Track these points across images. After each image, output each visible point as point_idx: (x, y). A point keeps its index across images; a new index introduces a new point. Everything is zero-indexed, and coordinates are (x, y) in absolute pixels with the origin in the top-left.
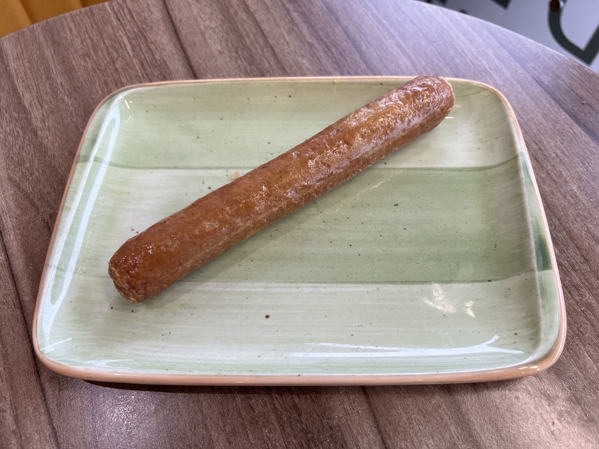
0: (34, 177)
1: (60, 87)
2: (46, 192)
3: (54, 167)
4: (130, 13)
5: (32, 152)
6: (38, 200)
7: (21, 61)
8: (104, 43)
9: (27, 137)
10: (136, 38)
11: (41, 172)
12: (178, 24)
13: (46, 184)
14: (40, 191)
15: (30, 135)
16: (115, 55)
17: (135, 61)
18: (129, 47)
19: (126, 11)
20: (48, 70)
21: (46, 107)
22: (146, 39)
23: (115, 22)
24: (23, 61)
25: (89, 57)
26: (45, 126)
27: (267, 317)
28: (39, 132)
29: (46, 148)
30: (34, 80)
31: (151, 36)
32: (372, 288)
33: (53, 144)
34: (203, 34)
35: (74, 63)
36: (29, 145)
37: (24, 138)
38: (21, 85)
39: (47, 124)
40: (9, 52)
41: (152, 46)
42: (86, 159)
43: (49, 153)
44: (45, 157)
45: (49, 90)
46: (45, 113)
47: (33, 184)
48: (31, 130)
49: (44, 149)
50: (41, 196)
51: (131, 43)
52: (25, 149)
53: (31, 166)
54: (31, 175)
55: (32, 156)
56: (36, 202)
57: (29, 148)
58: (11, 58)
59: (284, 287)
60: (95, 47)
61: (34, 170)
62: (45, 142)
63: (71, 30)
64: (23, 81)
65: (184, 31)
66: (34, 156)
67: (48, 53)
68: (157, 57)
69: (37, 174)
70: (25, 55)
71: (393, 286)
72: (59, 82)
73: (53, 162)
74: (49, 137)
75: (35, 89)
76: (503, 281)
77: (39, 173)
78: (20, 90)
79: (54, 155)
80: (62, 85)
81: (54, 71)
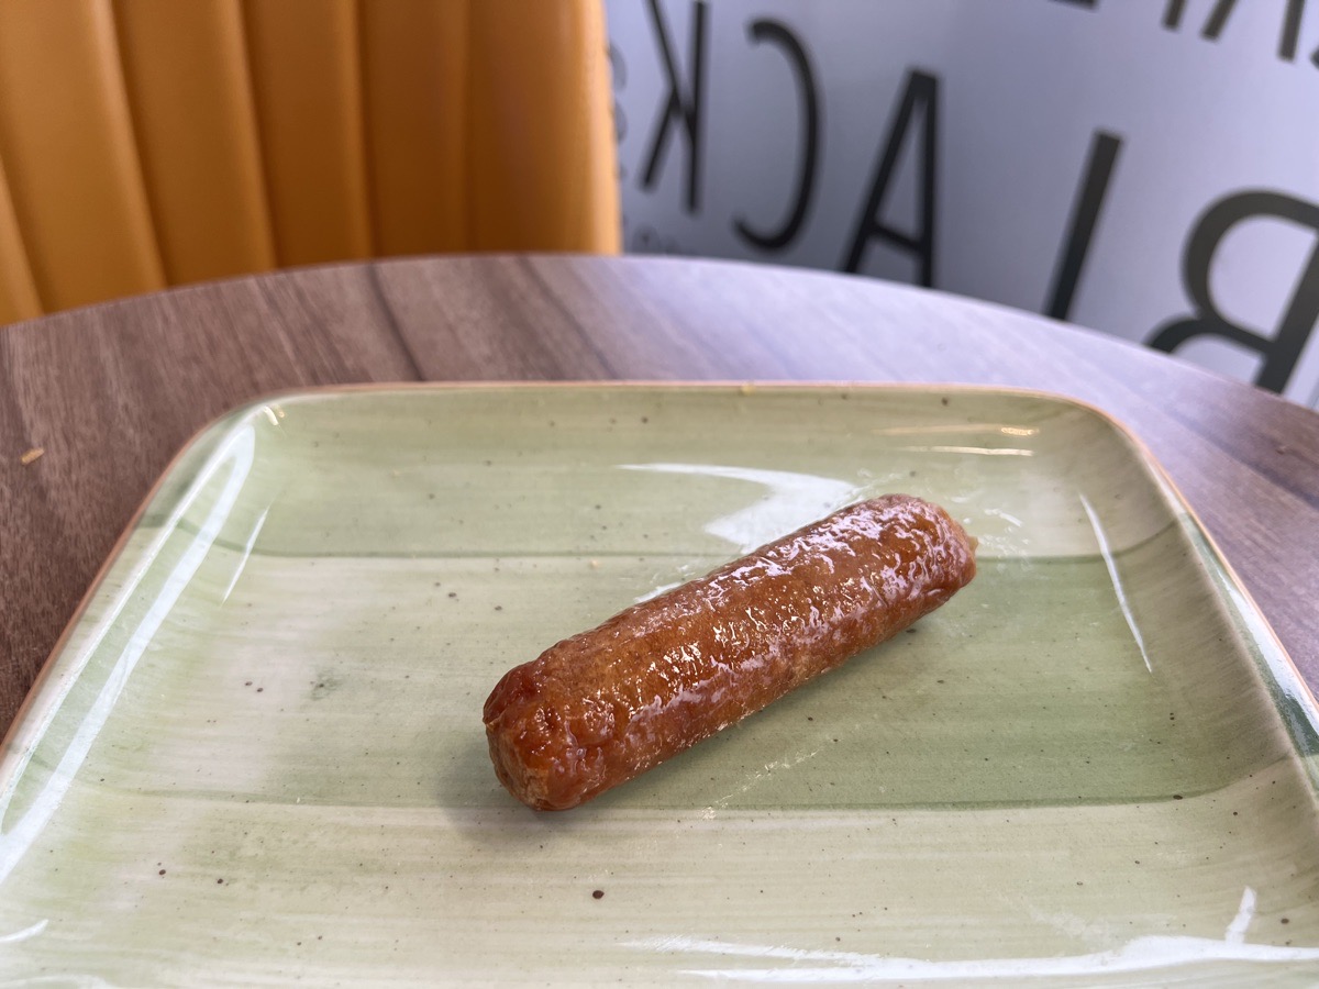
0: (17, 580)
1: (120, 411)
2: (39, 611)
3: (72, 560)
5: (24, 531)
7: (42, 367)
9: (20, 502)
10: (306, 333)
11: (36, 569)
12: (399, 314)
13: (44, 594)
15: (28, 499)
16: (254, 359)
21: (80, 445)
23: (264, 307)
24: (46, 368)
26: (71, 482)
27: (598, 895)
28: (53, 494)
29: (61, 522)
30: (64, 399)
32: (878, 819)
33: (79, 515)
36: (22, 517)
37: (13, 503)
38: (31, 407)
39: (74, 477)
40: (19, 350)
41: (339, 347)
42: (159, 521)
43: (67, 532)
44: (54, 541)
46: (74, 458)
47: (9, 595)
48: (35, 488)
49: (55, 526)
51: (293, 341)
52: (10, 524)
53: (14, 558)
54: (11, 576)
55: (23, 539)
57: (19, 522)
58: (19, 360)
59: (643, 820)
61: (21, 566)
62: (60, 511)
64: (38, 399)
66: (27, 538)
67: (107, 354)
69: (26, 574)
70: (55, 357)
71: (933, 813)
73: (72, 550)
74: (74, 501)
75: (63, 414)
76: (1212, 796)
77: (31, 571)
78: (26, 417)
79: (77, 535)
80: (126, 408)
81: (115, 384)
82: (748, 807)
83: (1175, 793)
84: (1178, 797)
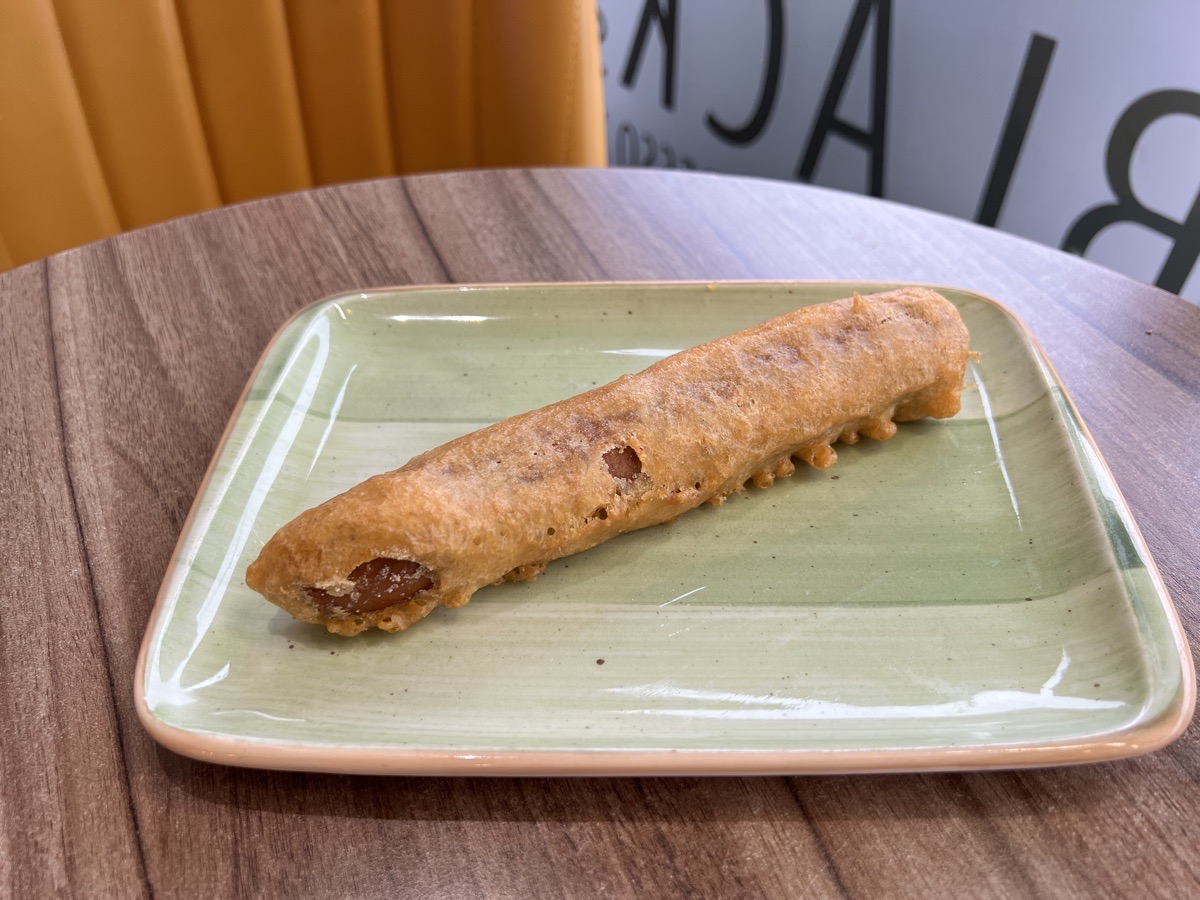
0: (155, 439)
1: (217, 308)
2: (175, 463)
3: (194, 425)
4: (347, 206)
5: (154, 402)
6: (159, 475)
7: (149, 270)
8: (299, 245)
9: (149, 380)
10: (355, 239)
11: (168, 431)
12: (428, 222)
13: (177, 451)
14: (163, 462)
15: (154, 377)
16: (316, 262)
17: (351, 271)
18: (342, 252)
19: (339, 203)
20: (195, 283)
21: (188, 335)
22: (371, 240)
23: (319, 217)
24: (152, 270)
25: (270, 264)
26: (184, 363)
27: (600, 662)
28: (172, 372)
29: (182, 395)
30: (170, 296)
31: (380, 237)
32: (803, 613)
33: (195, 389)
34: (472, 235)
36: (151, 391)
37: (143, 381)
38: (145, 303)
39: (187, 361)
40: (128, 256)
42: (262, 395)
43: (187, 403)
44: (178, 409)
45: (195, 311)
46: (184, 344)
47: (151, 451)
48: (158, 369)
49: (177, 398)
50: (165, 471)
51: (345, 246)
52: (143, 396)
53: (150, 423)
54: (150, 436)
55: (154, 408)
56: (154, 479)
57: (150, 395)
58: (130, 265)
59: (631, 612)
60: (282, 252)
61: (157, 429)
62: (180, 386)
64: (149, 297)
65: (438, 230)
66: (158, 407)
67: (198, 258)
68: (391, 265)
69: (161, 435)
70: (157, 261)
71: (845, 609)
73: (193, 417)
74: (189, 379)
75: (171, 309)
76: (1055, 599)
77: (165, 433)
78: (143, 311)
79: (195, 406)
80: (219, 303)
81: (208, 284)
82: (707, 604)
83: (1027, 596)
84: (1029, 599)
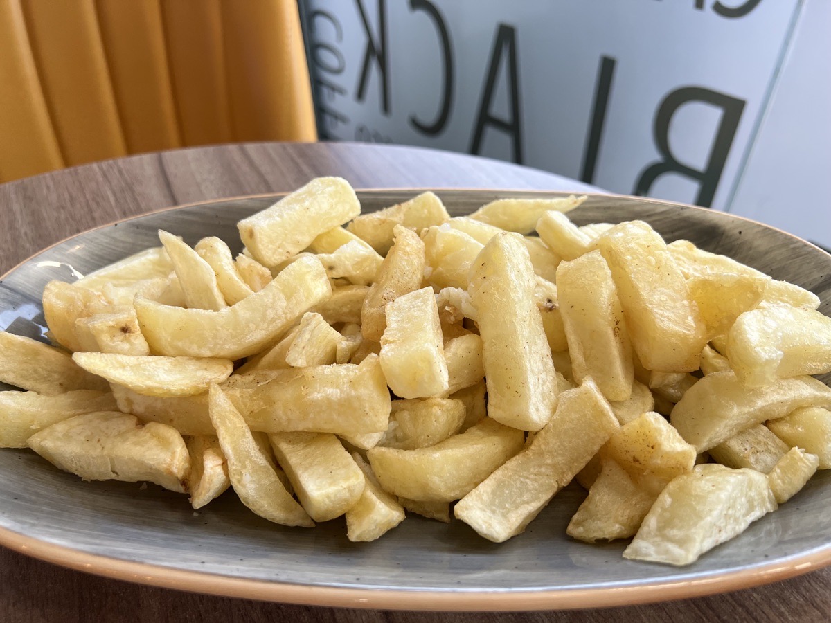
4: (120, 172)
8: (85, 196)
10: (122, 190)
12: (171, 178)
16: (94, 205)
17: (116, 211)
18: (112, 199)
19: (116, 170)
20: (12, 222)
22: (133, 191)
23: (101, 179)
25: (63, 208)
31: (139, 189)
34: (198, 185)
35: (45, 215)
41: (139, 198)
45: (9, 239)
51: (115, 196)
60: (73, 200)
63: (48, 187)
65: (177, 184)
72: (23, 231)
